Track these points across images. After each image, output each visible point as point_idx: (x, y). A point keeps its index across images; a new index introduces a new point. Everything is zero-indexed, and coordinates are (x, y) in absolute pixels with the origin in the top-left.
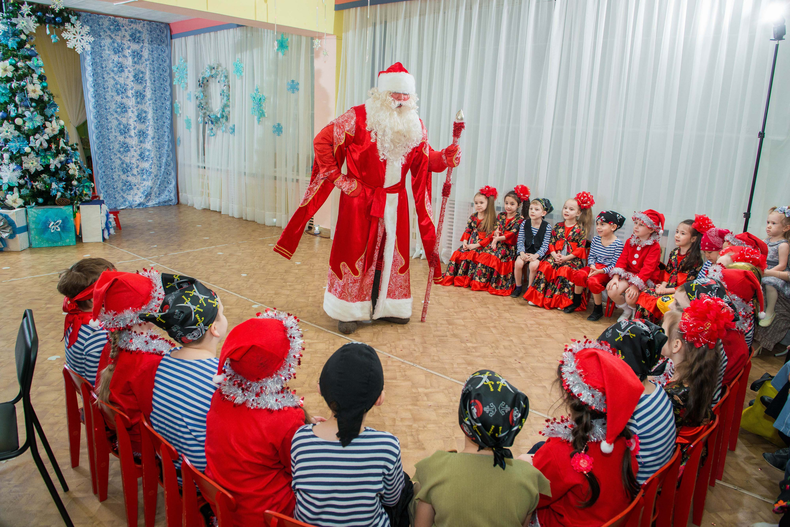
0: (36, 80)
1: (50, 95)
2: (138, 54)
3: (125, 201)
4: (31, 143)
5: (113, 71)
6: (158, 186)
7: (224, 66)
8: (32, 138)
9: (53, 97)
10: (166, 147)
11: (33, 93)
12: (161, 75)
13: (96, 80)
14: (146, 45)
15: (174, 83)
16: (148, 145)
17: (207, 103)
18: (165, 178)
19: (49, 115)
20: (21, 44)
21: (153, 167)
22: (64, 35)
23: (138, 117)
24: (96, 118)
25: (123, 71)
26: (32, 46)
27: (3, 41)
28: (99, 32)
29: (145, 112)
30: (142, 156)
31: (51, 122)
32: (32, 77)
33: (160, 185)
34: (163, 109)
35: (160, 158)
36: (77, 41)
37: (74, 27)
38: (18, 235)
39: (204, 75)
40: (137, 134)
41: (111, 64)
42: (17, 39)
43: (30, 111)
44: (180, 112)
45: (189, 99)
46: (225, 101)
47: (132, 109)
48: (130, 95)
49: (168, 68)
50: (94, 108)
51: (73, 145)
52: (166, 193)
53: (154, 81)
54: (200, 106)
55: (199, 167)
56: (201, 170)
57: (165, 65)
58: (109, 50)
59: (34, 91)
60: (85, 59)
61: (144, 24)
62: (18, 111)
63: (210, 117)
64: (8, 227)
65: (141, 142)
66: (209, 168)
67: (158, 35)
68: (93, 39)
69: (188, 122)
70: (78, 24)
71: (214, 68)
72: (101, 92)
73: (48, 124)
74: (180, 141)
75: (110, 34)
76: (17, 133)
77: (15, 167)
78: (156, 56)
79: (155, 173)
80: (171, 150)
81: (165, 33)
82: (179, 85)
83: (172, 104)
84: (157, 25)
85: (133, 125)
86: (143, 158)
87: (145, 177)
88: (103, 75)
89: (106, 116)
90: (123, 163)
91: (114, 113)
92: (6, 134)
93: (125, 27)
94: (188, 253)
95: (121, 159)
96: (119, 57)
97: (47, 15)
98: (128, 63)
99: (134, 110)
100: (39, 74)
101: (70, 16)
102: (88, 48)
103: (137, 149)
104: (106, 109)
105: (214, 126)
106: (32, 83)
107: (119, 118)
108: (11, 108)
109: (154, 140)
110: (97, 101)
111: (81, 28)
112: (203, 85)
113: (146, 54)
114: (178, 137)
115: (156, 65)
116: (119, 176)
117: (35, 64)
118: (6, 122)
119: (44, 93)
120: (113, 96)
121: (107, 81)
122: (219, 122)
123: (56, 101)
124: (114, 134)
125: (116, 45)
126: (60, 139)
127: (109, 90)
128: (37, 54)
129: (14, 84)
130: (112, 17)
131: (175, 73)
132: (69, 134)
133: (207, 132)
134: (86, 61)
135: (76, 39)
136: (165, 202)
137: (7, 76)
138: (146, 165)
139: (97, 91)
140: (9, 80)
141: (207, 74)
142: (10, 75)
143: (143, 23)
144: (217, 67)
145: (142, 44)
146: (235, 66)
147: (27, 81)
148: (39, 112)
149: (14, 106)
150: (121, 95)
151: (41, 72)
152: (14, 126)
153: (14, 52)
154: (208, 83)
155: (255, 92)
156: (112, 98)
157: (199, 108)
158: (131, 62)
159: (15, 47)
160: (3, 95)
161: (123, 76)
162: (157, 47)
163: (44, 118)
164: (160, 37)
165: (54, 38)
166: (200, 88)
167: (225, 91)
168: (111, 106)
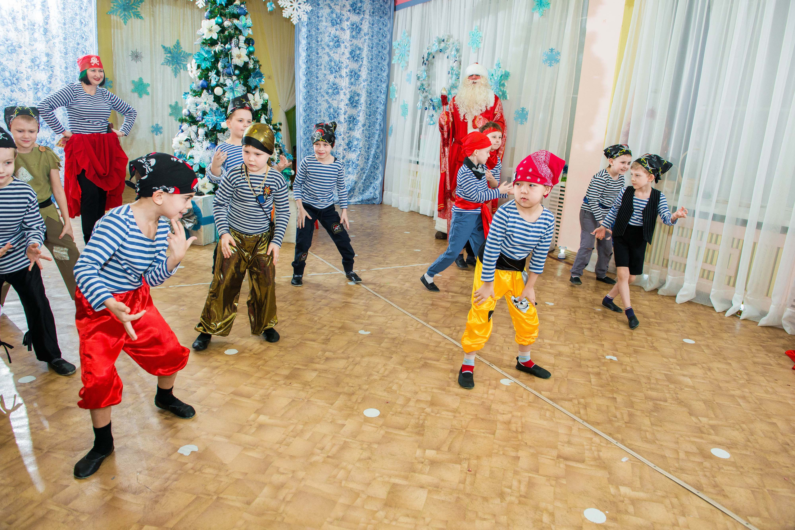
0: (242, 44)
1: (256, 62)
2: (357, 27)
5: (328, 46)
6: (362, 181)
7: (456, 37)
9: (260, 66)
10: (377, 136)
11: (237, 59)
12: (379, 52)
13: (309, 56)
14: (367, 16)
15: (393, 62)
16: (358, 133)
17: (429, 85)
18: (372, 173)
19: (253, 87)
20: (231, 1)
21: (360, 159)
22: (281, 3)
23: (350, 100)
24: (305, 99)
25: (339, 46)
26: (242, 3)
28: (318, 0)
29: (358, 95)
30: (349, 145)
31: (254, 95)
32: (239, 40)
33: (365, 180)
34: (378, 92)
35: (368, 149)
36: (294, 9)
38: (202, 227)
39: (430, 50)
40: (347, 119)
41: (327, 38)
43: (232, 80)
44: (396, 96)
45: (409, 80)
46: (453, 81)
47: (344, 90)
48: (344, 74)
49: (388, 44)
50: (305, 87)
51: (276, 125)
52: (371, 189)
53: (372, 59)
54: (422, 88)
55: (410, 161)
56: (413, 165)
57: (385, 41)
58: (326, 21)
59: (239, 57)
60: (300, 30)
62: (219, 80)
63: (431, 101)
64: (193, 215)
65: (350, 129)
66: (423, 164)
67: (381, 6)
68: (310, 8)
69: (405, 108)
71: (443, 41)
72: (313, 70)
73: (250, 96)
74: (392, 130)
75: (329, 2)
76: (215, 106)
77: (209, 145)
78: (376, 29)
79: (362, 166)
80: (382, 141)
81: (389, 3)
82: (399, 64)
83: (388, 87)
85: (343, 109)
86: (350, 148)
87: (350, 169)
88: (317, 49)
89: (317, 97)
91: (325, 94)
92: (204, 106)
94: (396, 270)
96: (336, 30)
98: (345, 37)
99: (347, 92)
100: (246, 35)
102: (305, 18)
103: (345, 137)
104: (317, 90)
105: (436, 111)
106: (237, 45)
107: (329, 100)
108: (212, 75)
109: (365, 128)
110: (309, 80)
112: (427, 63)
113: (365, 27)
114: (390, 126)
115: (376, 41)
117: (243, 23)
118: (205, 91)
119: (250, 59)
120: (325, 75)
121: (321, 57)
123: (263, 70)
124: (322, 118)
125: (334, 16)
126: (261, 115)
127: (323, 67)
128: (247, 13)
129: (218, 48)
131: (395, 50)
132: (273, 111)
133: (426, 119)
134: (301, 34)
135: (293, 7)
136: (368, 200)
137: (211, 38)
138: (353, 156)
139: (309, 68)
140: (212, 43)
141: (435, 48)
142: (215, 37)
144: (448, 39)
145: (362, 16)
146: (472, 36)
147: (233, 45)
148: (242, 82)
149: (216, 74)
150: (334, 74)
151: (249, 34)
152: (213, 96)
153: (222, 9)
154: (433, 60)
155: (495, 67)
156: (324, 76)
157: (419, 91)
158: (349, 36)
159: (223, 3)
160: (205, 59)
161: (338, 52)
162: (378, 20)
163: (247, 89)
164: (382, 8)
165: (270, 7)
166: (424, 66)
167: (454, 68)
168: (322, 86)
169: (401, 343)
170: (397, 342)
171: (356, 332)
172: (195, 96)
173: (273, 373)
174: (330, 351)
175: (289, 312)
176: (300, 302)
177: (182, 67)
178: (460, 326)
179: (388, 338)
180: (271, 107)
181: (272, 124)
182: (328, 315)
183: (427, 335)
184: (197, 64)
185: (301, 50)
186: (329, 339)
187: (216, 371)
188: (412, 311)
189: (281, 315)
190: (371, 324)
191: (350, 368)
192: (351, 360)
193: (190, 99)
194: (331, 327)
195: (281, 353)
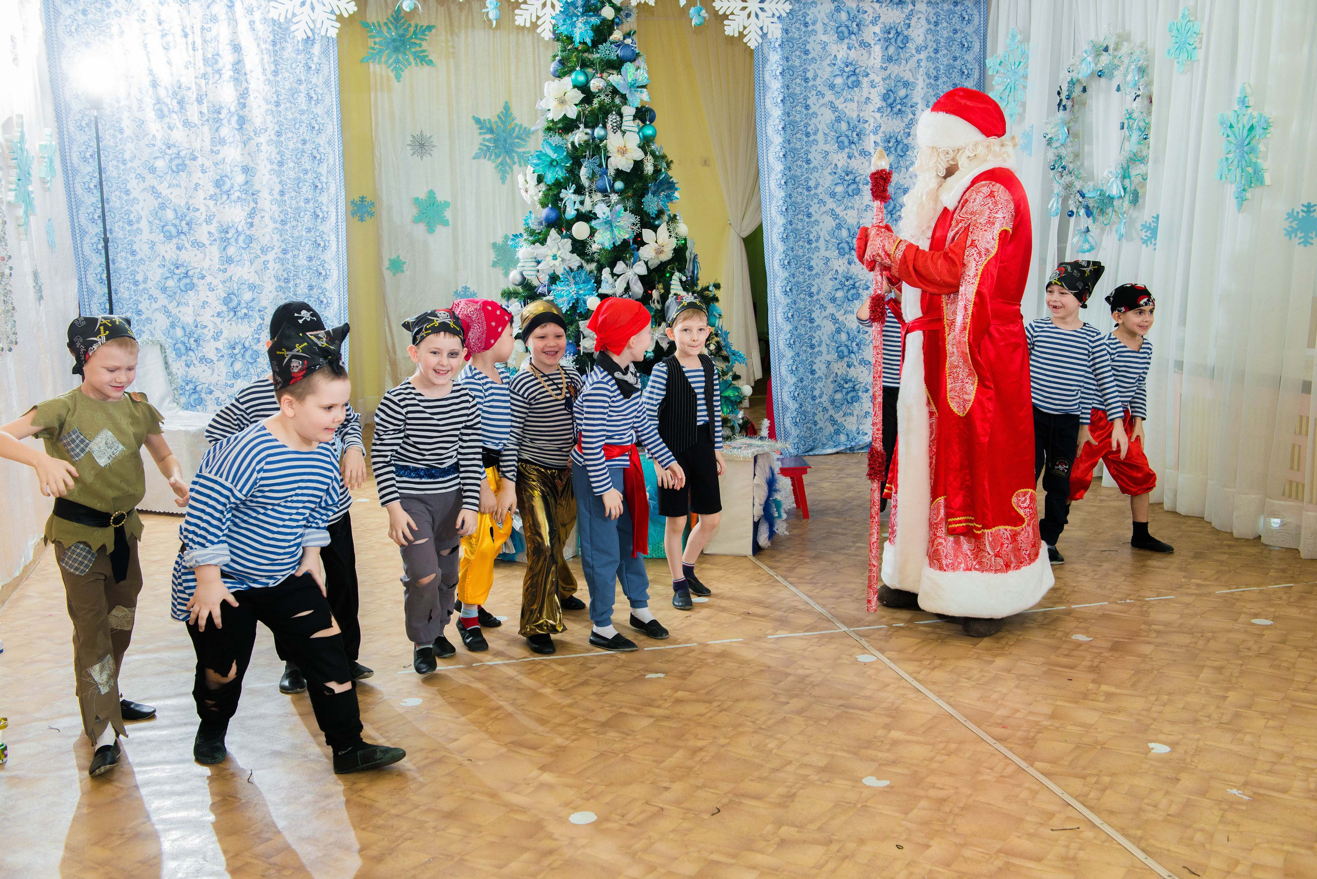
0: (629, 123)
1: (658, 158)
2: (898, 34)
3: (837, 432)
4: (603, 285)
5: (832, 87)
7: (1137, 38)
8: (606, 272)
9: (668, 164)
11: (619, 156)
13: (788, 114)
14: (921, 7)
17: (1077, 156)
19: (653, 213)
20: (602, 32)
22: (721, 4)
24: (782, 213)
25: (857, 84)
26: (627, 35)
27: (562, 29)
31: (655, 228)
32: (621, 115)
36: (749, 15)
39: (1074, 75)
41: (829, 69)
42: (595, 20)
43: (608, 202)
45: (1027, 147)
46: (1132, 146)
49: (977, 67)
50: (781, 186)
54: (1058, 166)
57: (969, 57)
58: (825, 32)
59: (623, 151)
60: (765, 60)
62: (582, 203)
63: (1083, 196)
68: (788, 7)
71: (1106, 49)
72: (798, 146)
73: (647, 234)
76: (575, 261)
78: (945, 34)
88: (806, 98)
89: (808, 206)
90: (839, 331)
91: (827, 198)
92: (552, 262)
95: (835, 320)
96: (849, 48)
98: (871, 62)
100: (637, 103)
102: (775, 31)
104: (809, 189)
105: (1095, 221)
106: (619, 129)
107: (838, 211)
108: (568, 195)
110: (790, 169)
112: (1069, 104)
113: (918, 33)
115: (944, 60)
116: (829, 363)
117: (630, 80)
118: (553, 231)
119: (646, 154)
120: (827, 153)
121: (814, 113)
122: (1110, 210)
123: (675, 174)
124: (823, 253)
125: (843, 16)
126: (672, 274)
127: (820, 137)
128: (638, 55)
129: (579, 136)
131: (993, 76)
132: (699, 260)
133: (1073, 239)
134: (768, 67)
135: (747, 11)
137: (565, 116)
139: (789, 142)
140: (568, 126)
141: (1084, 71)
142: (572, 113)
144: (1117, 44)
145: (911, 7)
146: (1174, 33)
147: (609, 125)
148: (630, 204)
149: (575, 192)
150: (847, 150)
151: (642, 100)
152: (570, 241)
153: (585, 51)
154: (1085, 95)
155: (1236, 108)
156: (825, 157)
157: (1052, 172)
158: (879, 59)
159: (589, 41)
160: (552, 164)
161: (856, 100)
162: (950, 10)
163: (642, 221)
165: (696, 16)
166: (1061, 112)
167: (1135, 115)
168: (820, 181)
169: (956, 810)
170: (947, 810)
171: (858, 780)
172: (534, 243)
173: (663, 871)
174: (793, 825)
175: (715, 727)
176: (742, 705)
177: (516, 159)
178: (1113, 775)
179: (928, 798)
180: (695, 251)
181: (699, 288)
182: (800, 738)
183: (1024, 794)
184: (536, 175)
185: (769, 103)
186: (794, 795)
187: (546, 862)
188: (999, 731)
189: (696, 736)
190: (894, 763)
191: (831, 866)
192: (834, 847)
193: (525, 251)
194: (805, 765)
195: (686, 825)
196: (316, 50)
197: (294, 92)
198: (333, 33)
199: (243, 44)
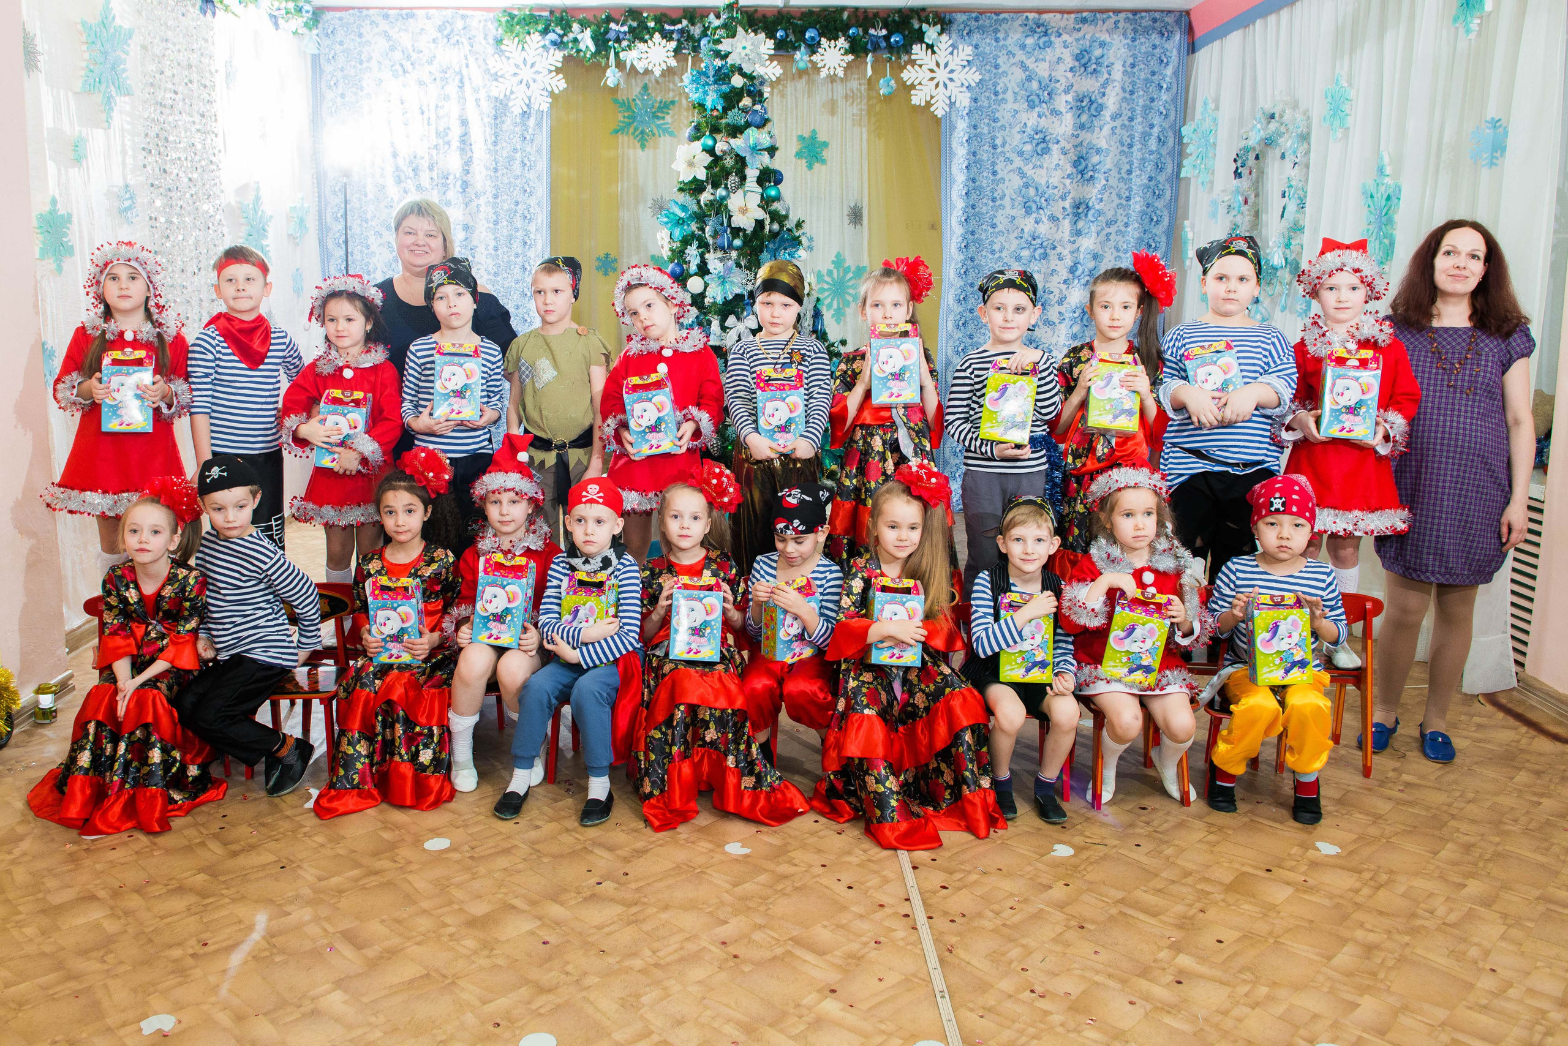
0: (752, 184)
2: (1091, 102)
5: (1021, 153)
7: (1303, 104)
9: (799, 224)
11: (741, 216)
13: (974, 180)
14: (1117, 75)
15: (1184, 173)
20: (731, 100)
22: (909, 75)
25: (1047, 151)
28: (996, 57)
29: (1094, 258)
36: (937, 86)
37: (933, 52)
39: (1246, 142)
40: (1065, 316)
41: (1019, 136)
42: (725, 89)
43: (722, 260)
45: (1214, 214)
47: (1059, 249)
48: (1059, 213)
49: (1173, 133)
50: (964, 250)
57: (1166, 125)
58: (1015, 101)
59: (745, 211)
60: (953, 128)
61: (1116, 23)
67: (1154, 47)
70: (944, 42)
71: (1274, 116)
72: (984, 210)
75: (1024, 58)
78: (1141, 102)
81: (1176, 37)
82: (1196, 179)
84: (1155, 20)
85: (1056, 292)
88: (994, 164)
93: (1065, 37)
96: (1039, 116)
97: (872, 31)
98: (1061, 130)
99: (1066, 252)
101: (925, 26)
102: (964, 100)
104: (993, 252)
106: (742, 189)
110: (971, 233)
111: (952, 53)
112: (1243, 172)
113: (1112, 101)
115: (1139, 128)
117: (751, 143)
119: (767, 214)
120: (1014, 218)
121: (1002, 180)
123: (805, 233)
125: (1035, 85)
127: (1007, 201)
128: (768, 121)
129: (705, 197)
130: (1031, 16)
131: (1188, 145)
134: (954, 135)
135: (935, 82)
137: (694, 177)
139: (973, 207)
140: (697, 187)
141: (1255, 138)
142: (702, 175)
143: (1114, 18)
144: (1283, 111)
145: (1106, 76)
146: (1329, 99)
147: (731, 186)
150: (1034, 215)
151: (765, 163)
154: (1259, 163)
155: (1376, 176)
156: (1011, 222)
158: (1070, 127)
161: (1046, 165)
162: (1146, 79)
164: (1157, 51)
165: (886, 86)
166: (1235, 179)
167: (1294, 183)
168: (1006, 245)
185: (955, 170)
196: (532, 122)
197: (510, 160)
198: (545, 107)
199: (470, 119)
